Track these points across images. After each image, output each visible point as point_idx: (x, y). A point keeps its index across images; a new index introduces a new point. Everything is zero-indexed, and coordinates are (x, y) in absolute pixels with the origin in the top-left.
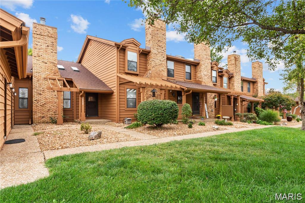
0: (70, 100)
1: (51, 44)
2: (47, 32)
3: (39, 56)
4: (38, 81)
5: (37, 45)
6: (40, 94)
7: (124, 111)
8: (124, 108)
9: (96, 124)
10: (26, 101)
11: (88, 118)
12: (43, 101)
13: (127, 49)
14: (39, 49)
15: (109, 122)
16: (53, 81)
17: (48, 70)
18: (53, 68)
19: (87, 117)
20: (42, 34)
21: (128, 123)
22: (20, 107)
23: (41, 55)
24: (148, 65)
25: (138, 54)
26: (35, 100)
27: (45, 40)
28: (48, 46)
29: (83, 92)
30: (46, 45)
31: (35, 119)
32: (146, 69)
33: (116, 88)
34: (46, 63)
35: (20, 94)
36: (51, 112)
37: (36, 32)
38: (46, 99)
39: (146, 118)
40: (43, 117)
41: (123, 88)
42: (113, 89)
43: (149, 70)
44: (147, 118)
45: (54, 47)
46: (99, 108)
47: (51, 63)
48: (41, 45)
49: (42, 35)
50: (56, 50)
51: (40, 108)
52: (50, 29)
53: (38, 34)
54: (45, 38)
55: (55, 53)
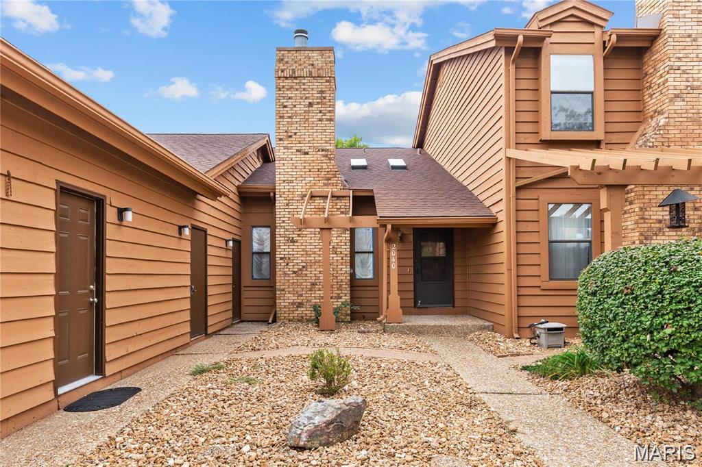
0: (371, 255)
1: (317, 98)
2: (309, 65)
3: (291, 137)
4: (287, 205)
5: (285, 107)
6: (293, 241)
7: (538, 292)
8: (536, 282)
9: (435, 333)
10: (266, 260)
11: (422, 310)
12: (300, 261)
13: (546, 47)
14: (290, 117)
15: (482, 328)
16: (322, 201)
17: (310, 171)
18: (324, 166)
19: (419, 308)
20: (297, 75)
21: (550, 344)
22: (255, 277)
23: (295, 134)
24: (651, 96)
25: (601, 54)
26: (281, 259)
27: (304, 89)
28: (310, 103)
29: (389, 227)
30: (307, 102)
31: (281, 308)
32: (640, 115)
33: (502, 206)
34: (307, 153)
35: (254, 244)
36: (319, 290)
37: (282, 71)
38: (306, 254)
39: (624, 341)
40: (300, 305)
41: (532, 204)
42: (494, 210)
43: (652, 117)
44: (626, 346)
45: (325, 104)
46: (457, 279)
47: (319, 151)
48: (295, 106)
49: (296, 78)
50: (330, 112)
51: (293, 279)
52: (315, 54)
53: (286, 78)
54: (304, 84)
55: (327, 120)
